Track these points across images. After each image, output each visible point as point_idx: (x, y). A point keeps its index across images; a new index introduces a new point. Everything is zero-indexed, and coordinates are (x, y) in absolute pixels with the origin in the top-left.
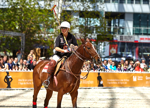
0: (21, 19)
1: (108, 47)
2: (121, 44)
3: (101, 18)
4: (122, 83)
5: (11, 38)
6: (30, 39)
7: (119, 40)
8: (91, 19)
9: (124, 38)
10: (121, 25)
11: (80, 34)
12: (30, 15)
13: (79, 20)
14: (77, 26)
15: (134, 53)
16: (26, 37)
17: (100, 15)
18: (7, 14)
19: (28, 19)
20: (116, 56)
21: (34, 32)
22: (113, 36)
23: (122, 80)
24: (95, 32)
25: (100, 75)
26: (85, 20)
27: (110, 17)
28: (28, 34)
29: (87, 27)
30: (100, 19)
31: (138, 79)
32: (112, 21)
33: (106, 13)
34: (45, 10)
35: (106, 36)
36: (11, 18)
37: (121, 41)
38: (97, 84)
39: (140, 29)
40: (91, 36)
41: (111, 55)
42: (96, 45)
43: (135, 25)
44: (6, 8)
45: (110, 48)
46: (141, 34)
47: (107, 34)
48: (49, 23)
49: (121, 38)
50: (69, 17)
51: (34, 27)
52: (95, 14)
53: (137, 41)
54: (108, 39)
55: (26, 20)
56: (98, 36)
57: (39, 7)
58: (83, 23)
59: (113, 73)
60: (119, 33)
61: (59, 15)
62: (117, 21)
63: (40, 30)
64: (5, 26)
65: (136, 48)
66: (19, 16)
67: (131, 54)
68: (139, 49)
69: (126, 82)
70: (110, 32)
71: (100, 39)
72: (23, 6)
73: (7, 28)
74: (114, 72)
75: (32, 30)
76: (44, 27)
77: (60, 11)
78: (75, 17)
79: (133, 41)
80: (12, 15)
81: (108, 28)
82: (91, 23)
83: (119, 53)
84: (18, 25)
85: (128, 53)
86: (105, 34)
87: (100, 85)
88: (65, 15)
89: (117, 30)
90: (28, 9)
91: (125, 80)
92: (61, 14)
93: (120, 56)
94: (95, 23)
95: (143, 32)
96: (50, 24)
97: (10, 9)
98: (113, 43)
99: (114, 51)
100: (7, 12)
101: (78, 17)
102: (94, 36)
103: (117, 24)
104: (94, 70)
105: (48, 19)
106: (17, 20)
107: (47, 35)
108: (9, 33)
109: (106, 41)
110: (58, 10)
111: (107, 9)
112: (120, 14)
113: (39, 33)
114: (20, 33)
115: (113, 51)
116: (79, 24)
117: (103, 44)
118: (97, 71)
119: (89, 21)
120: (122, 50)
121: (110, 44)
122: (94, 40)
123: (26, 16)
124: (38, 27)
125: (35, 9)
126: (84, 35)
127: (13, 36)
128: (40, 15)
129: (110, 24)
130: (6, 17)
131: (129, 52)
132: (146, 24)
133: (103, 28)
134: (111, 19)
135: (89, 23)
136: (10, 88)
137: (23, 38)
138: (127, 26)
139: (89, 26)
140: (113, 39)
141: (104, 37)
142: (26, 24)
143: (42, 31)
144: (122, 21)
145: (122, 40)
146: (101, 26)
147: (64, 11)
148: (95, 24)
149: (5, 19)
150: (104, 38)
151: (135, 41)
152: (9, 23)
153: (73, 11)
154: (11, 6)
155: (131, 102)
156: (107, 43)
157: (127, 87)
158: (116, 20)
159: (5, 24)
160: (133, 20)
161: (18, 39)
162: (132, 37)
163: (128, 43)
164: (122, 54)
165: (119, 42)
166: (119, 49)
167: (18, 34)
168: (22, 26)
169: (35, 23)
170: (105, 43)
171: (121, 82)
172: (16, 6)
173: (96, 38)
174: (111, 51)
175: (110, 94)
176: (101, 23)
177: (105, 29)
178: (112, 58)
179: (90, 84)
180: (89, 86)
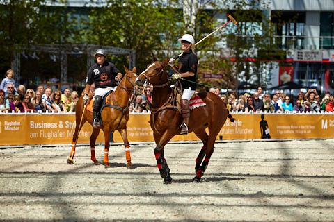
0: (128, 25)
1: (276, 71)
2: (299, 66)
3: (264, 21)
4: (302, 132)
5: (112, 58)
6: (145, 60)
7: (295, 59)
8: (248, 24)
9: (304, 54)
10: (298, 34)
11: (228, 50)
12: (143, 18)
13: (226, 25)
14: (223, 36)
15: (322, 81)
16: (136, 56)
17: (263, 16)
18: (105, 17)
19: (139, 24)
20: (291, 85)
21: (151, 47)
22: (285, 52)
23: (303, 127)
24: (253, 45)
25: (264, 119)
26: (238, 24)
27: (280, 21)
28: (141, 50)
29: (241, 37)
30: (263, 24)
31: (331, 125)
32: (284, 27)
33: (273, 12)
34: (169, 9)
35: (273, 51)
36: (111, 24)
37: (299, 60)
38: (260, 134)
39: (332, 40)
40: (248, 53)
41: (282, 85)
42: (256, 67)
43: (322, 32)
44: (103, 7)
45: (281, 73)
47: (275, 49)
48: (175, 32)
49: (299, 55)
50: (209, 21)
51: (151, 38)
52: (254, 15)
53: (328, 60)
54: (277, 58)
55: (138, 26)
56: (259, 51)
57: (159, 5)
58: (233, 31)
59: (287, 115)
60: (295, 47)
61: (194, 18)
62: (292, 26)
63: (161, 44)
64: (101, 38)
65: (325, 72)
66: (125, 20)
67: (316, 83)
68: (331, 73)
69: (309, 129)
70: (280, 46)
71: (264, 57)
72: (132, 3)
73: (105, 41)
74: (289, 113)
75: (147, 44)
76: (168, 39)
77: (194, 11)
78: (220, 20)
79: (321, 60)
80: (114, 19)
81: (277, 39)
82: (248, 31)
83: (296, 80)
84: (124, 36)
85: (311, 81)
86: (272, 50)
87: (265, 136)
88: (202, 18)
89: (292, 42)
90: (141, 8)
91: (307, 127)
92: (196, 16)
93: (299, 86)
94: (255, 30)
96: (178, 33)
97: (110, 8)
98: (285, 64)
99: (287, 77)
100: (105, 15)
101: (226, 21)
102: (253, 52)
103: (292, 32)
104: (255, 111)
105: (174, 25)
106: (121, 28)
107: (172, 52)
108: (109, 50)
109: (274, 60)
110: (191, 9)
111: (275, 6)
112: (298, 14)
113: (160, 49)
114: (127, 49)
115: (285, 78)
116: (228, 33)
117: (268, 66)
118: (259, 113)
119: (243, 27)
120: (302, 75)
121: (280, 65)
122: (253, 60)
123: (138, 21)
124: (158, 39)
125: (151, 8)
126: (236, 52)
127: (116, 55)
128: (161, 18)
129: (280, 33)
130: (103, 22)
131: (314, 79)
133: (269, 39)
134: (281, 23)
135: (243, 30)
136: (113, 141)
137: (132, 57)
138: (309, 35)
139: (244, 36)
140: (285, 57)
141: (271, 54)
142: (137, 33)
143: (164, 46)
144: (300, 26)
145: (302, 59)
146: (265, 35)
147: (200, 11)
148: (255, 32)
149: (101, 25)
150: (270, 56)
151: (323, 60)
152: (109, 32)
153: (217, 10)
154: (111, 4)
155: (320, 164)
156: (276, 64)
157: (312, 139)
158: (289, 25)
159: (101, 34)
160: (319, 24)
161: (125, 60)
162: (318, 53)
163: (311, 64)
164: (301, 83)
165: (295, 62)
166: (295, 75)
167: (123, 51)
168: (130, 38)
169: (152, 32)
170: (271, 64)
171: (301, 130)
172: (120, 3)
173: (257, 56)
174: (282, 78)
175: (283, 151)
176: (265, 30)
177: (272, 41)
178: (284, 89)
179: (248, 134)
180: (246, 137)
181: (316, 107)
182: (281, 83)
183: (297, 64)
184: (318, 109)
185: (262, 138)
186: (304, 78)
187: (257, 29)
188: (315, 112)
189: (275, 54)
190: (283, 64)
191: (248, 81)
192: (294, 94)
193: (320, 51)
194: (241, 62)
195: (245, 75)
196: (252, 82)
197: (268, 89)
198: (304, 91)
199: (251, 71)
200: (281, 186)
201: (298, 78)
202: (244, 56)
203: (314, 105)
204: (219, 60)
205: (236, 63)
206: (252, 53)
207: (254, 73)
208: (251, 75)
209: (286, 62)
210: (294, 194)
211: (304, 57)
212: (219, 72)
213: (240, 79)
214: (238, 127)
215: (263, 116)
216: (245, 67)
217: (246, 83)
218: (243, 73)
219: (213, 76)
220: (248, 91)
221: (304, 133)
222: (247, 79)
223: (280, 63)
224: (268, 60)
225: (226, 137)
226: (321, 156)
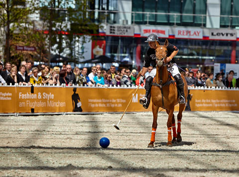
1: (89, 45)
2: (112, 40)
4: (113, 106)
7: (108, 33)
9: (116, 29)
10: (111, 8)
11: (41, 22)
14: (36, 9)
15: (134, 55)
20: (103, 59)
22: (98, 26)
23: (114, 101)
24: (66, 18)
25: (76, 93)
29: (55, 10)
32: (97, 1)
35: (86, 25)
37: (112, 34)
38: (72, 108)
39: (143, 15)
40: (61, 26)
41: (94, 59)
42: (69, 41)
43: (135, 7)
45: (93, 47)
46: (145, 23)
47: (88, 23)
49: (111, 30)
53: (139, 35)
54: (90, 32)
56: (72, 25)
58: (47, 4)
59: (99, 89)
60: (107, 22)
62: (105, 0)
65: (137, 46)
67: (128, 57)
68: (142, 48)
69: (120, 103)
70: (93, 20)
71: (77, 30)
74: (101, 86)
79: (133, 35)
81: (90, 13)
82: (61, 4)
83: (108, 54)
85: (123, 55)
86: (84, 23)
87: (77, 109)
89: (105, 16)
91: (118, 100)
93: (111, 60)
94: (68, 3)
95: (148, 20)
98: (98, 38)
99: (99, 51)
102: (66, 25)
103: (105, 6)
104: (67, 84)
109: (87, 34)
115: (98, 52)
116: (41, 6)
117: (81, 39)
118: (71, 86)
119: (57, 0)
120: (114, 50)
121: (93, 39)
122: (67, 33)
126: (49, 25)
129: (92, 7)
131: (126, 53)
132: (154, 6)
133: (82, 13)
135: (57, 4)
138: (121, 10)
139: (57, 9)
140: (98, 31)
141: (83, 27)
144: (113, 1)
145: (114, 33)
146: (78, 9)
148: (68, 6)
150: (83, 30)
151: (135, 34)
156: (88, 38)
157: (122, 112)
162: (130, 28)
163: (124, 38)
164: (113, 57)
165: (108, 36)
166: (108, 49)
170: (84, 38)
171: (112, 103)
173: (70, 30)
174: (94, 52)
175: (94, 124)
176: (78, 4)
177: (85, 14)
178: (96, 63)
179: (60, 107)
180: (58, 110)
181: (127, 81)
182: (93, 57)
183: (110, 38)
184: (129, 83)
185: (74, 111)
186: (116, 53)
187: (70, 3)
188: (125, 87)
189: (88, 28)
190: (96, 38)
191: (61, 54)
192: (107, 68)
193: (131, 26)
194: (54, 36)
195: (57, 48)
196: (65, 56)
197: (81, 63)
198: (116, 65)
199: (64, 45)
200: (91, 158)
201: (111, 52)
202: (57, 29)
203: (125, 79)
204: (32, 33)
205: (49, 36)
206: (66, 27)
207: (67, 47)
208: (64, 48)
209: (98, 36)
210: (103, 166)
211: (116, 32)
212: (32, 45)
213: (53, 52)
214: (50, 99)
215: (75, 90)
216: (58, 40)
217: (59, 56)
218: (56, 46)
219: (25, 48)
220: (61, 64)
221: (115, 107)
222: (60, 52)
223: (93, 37)
224: (80, 33)
225: (38, 110)
226: (131, 130)
